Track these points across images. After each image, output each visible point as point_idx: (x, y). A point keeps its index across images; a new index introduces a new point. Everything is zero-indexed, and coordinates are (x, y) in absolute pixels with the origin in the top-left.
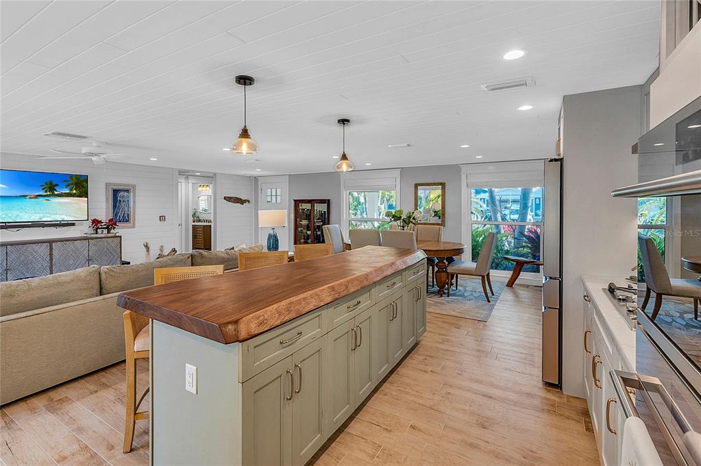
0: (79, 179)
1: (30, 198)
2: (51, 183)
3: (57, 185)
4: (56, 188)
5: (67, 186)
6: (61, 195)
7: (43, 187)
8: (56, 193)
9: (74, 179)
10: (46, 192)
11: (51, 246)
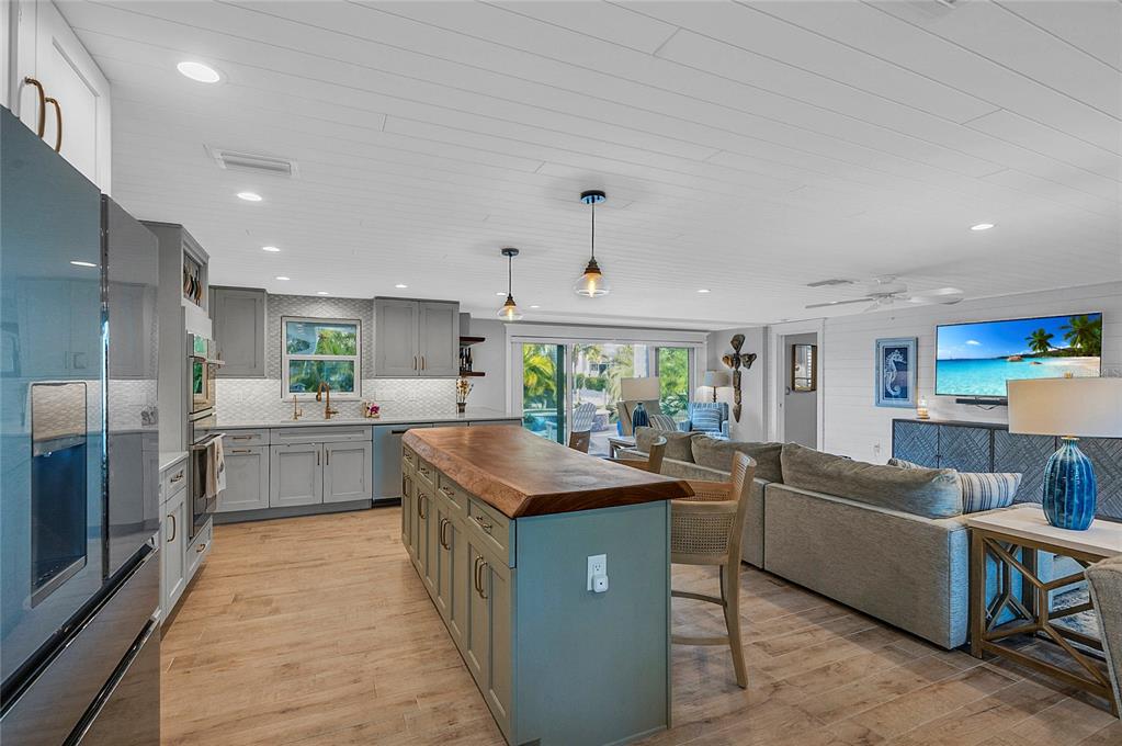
0: (1086, 322)
1: (1012, 361)
2: (1041, 334)
3: (1051, 336)
4: (1048, 341)
5: (1067, 336)
6: (1057, 354)
7: (1029, 341)
8: (1050, 350)
9: (1077, 322)
10: (1035, 349)
11: (992, 435)
